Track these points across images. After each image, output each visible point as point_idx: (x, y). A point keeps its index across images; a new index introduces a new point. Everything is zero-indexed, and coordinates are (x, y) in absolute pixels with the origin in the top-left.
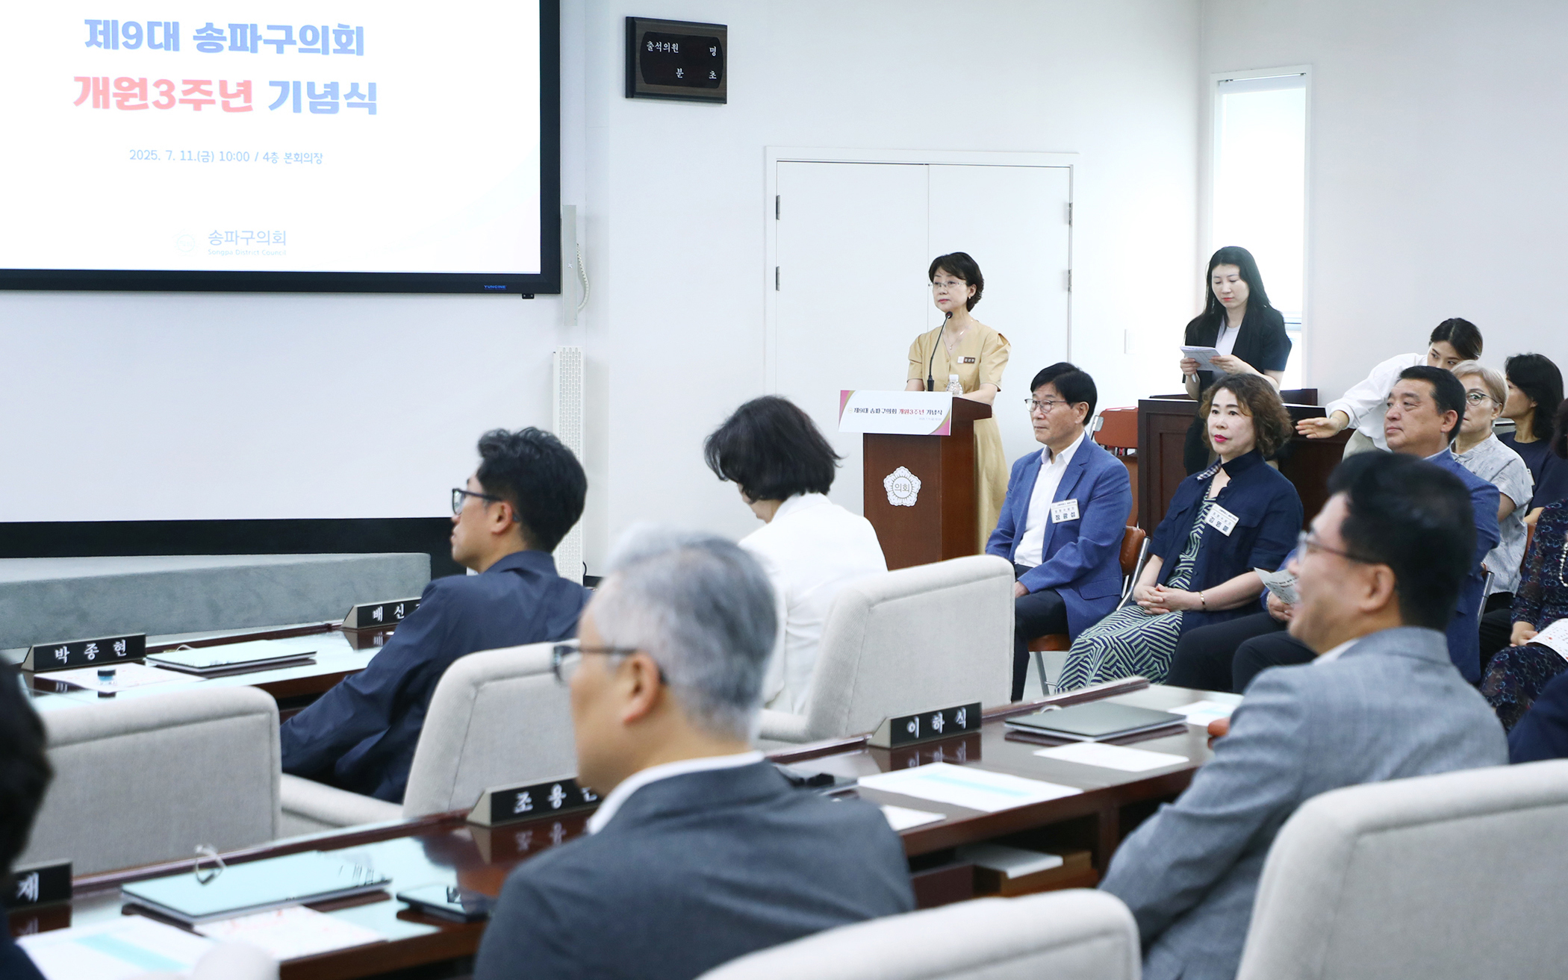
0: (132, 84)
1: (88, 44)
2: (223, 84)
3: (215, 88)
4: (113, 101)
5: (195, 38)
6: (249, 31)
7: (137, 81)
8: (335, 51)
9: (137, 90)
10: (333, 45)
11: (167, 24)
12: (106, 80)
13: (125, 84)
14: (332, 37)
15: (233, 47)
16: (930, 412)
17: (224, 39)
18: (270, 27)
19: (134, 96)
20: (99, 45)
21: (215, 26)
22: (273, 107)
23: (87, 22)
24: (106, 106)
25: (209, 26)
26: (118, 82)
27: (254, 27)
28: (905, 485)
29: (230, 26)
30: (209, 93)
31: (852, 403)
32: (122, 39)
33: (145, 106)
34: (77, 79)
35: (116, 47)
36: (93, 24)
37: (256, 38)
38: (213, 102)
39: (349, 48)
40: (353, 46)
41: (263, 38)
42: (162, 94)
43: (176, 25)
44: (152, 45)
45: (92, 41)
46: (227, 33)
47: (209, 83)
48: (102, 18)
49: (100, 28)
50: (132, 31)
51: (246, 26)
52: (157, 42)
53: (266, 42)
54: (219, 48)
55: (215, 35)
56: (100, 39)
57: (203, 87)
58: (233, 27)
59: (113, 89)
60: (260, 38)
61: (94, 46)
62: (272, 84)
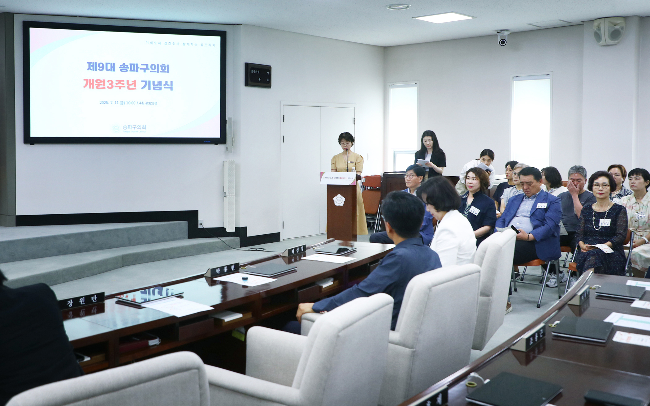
0: (101, 81)
1: (88, 69)
2: (128, 81)
3: (125, 83)
4: (95, 86)
5: (120, 68)
6: (135, 66)
7: (102, 80)
8: (161, 72)
9: (102, 83)
10: (160, 70)
11: (111, 64)
12: (93, 80)
13: (99, 81)
14: (160, 67)
15: (131, 70)
16: (349, 178)
17: (128, 68)
18: (142, 65)
19: (101, 85)
20: (91, 70)
21: (126, 64)
22: (142, 88)
23: (88, 63)
24: (93, 88)
25: (124, 64)
26: (97, 81)
27: (137, 65)
28: (340, 200)
29: (130, 64)
30: (123, 84)
31: (324, 176)
32: (98, 68)
33: (104, 88)
34: (84, 80)
35: (96, 70)
36: (89, 63)
37: (137, 68)
38: (124, 87)
39: (165, 71)
40: (166, 70)
41: (140, 68)
42: (110, 84)
43: (114, 64)
44: (107, 69)
45: (89, 69)
46: (129, 66)
47: (123, 81)
48: (92, 62)
49: (92, 64)
50: (101, 65)
51: (135, 64)
52: (108, 69)
53: (141, 69)
54: (127, 71)
55: (126, 67)
56: (92, 68)
57: (122, 82)
58: (131, 64)
59: (95, 83)
60: (139, 68)
61: (90, 70)
62: (142, 81)
